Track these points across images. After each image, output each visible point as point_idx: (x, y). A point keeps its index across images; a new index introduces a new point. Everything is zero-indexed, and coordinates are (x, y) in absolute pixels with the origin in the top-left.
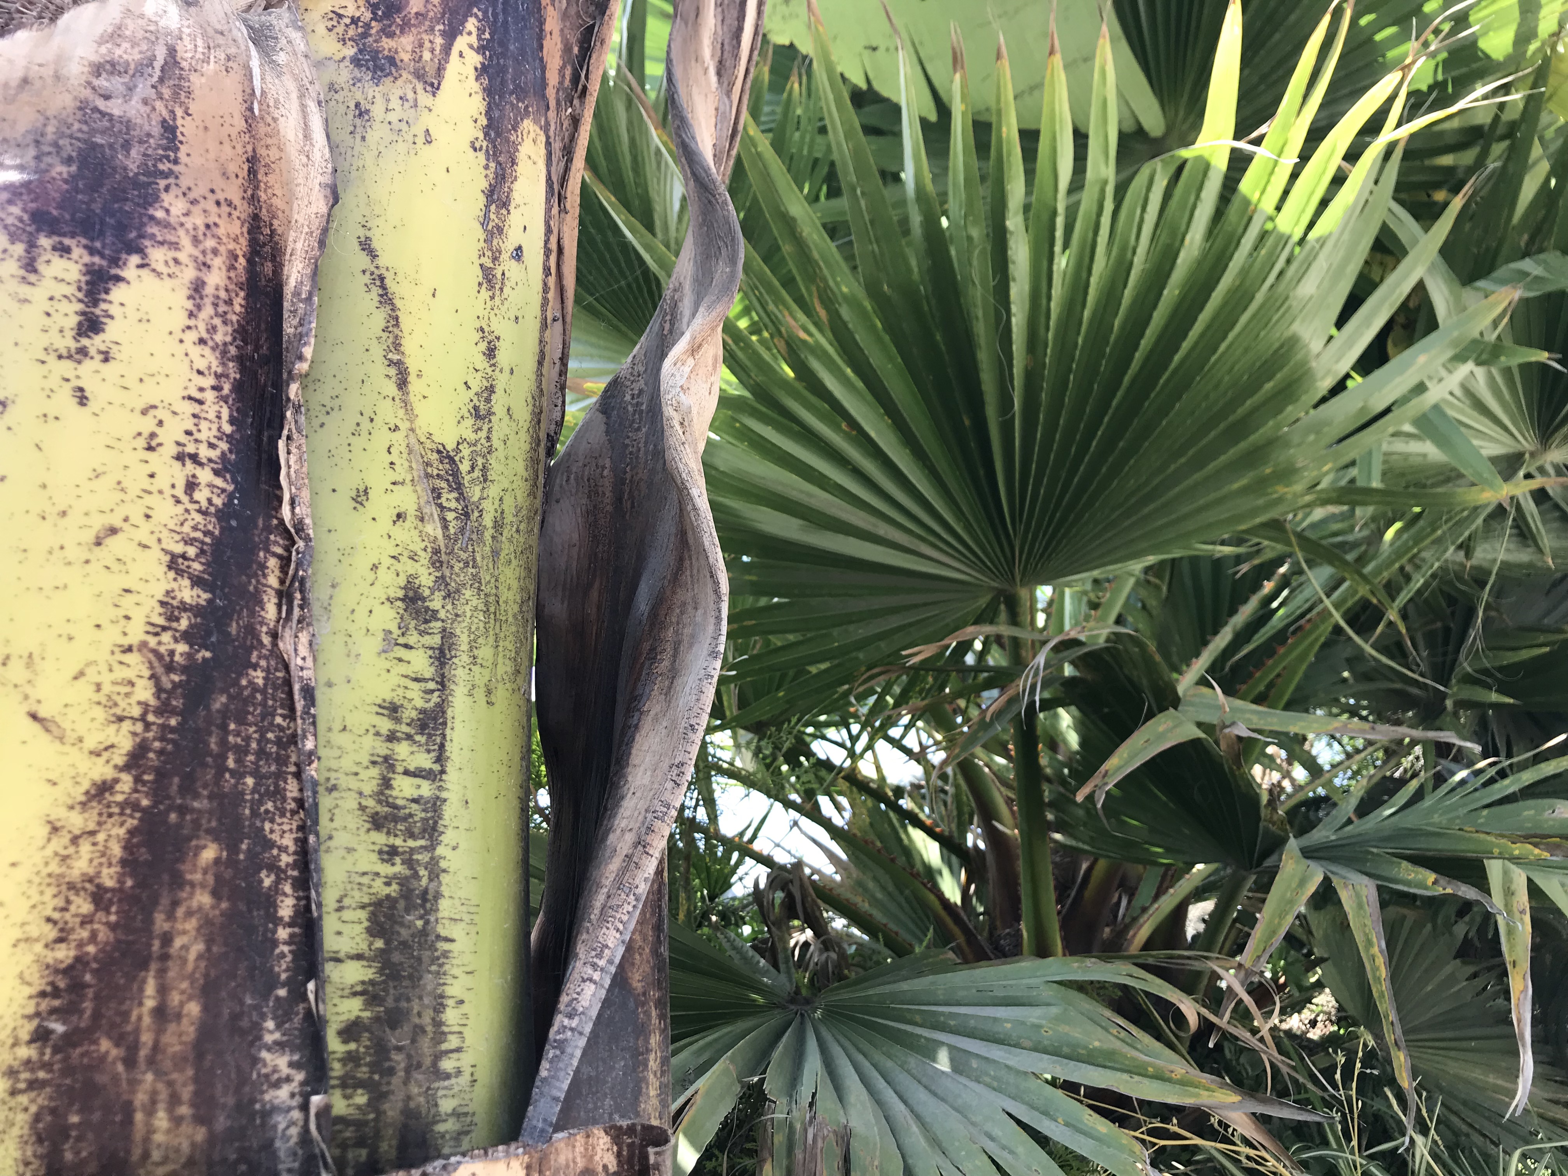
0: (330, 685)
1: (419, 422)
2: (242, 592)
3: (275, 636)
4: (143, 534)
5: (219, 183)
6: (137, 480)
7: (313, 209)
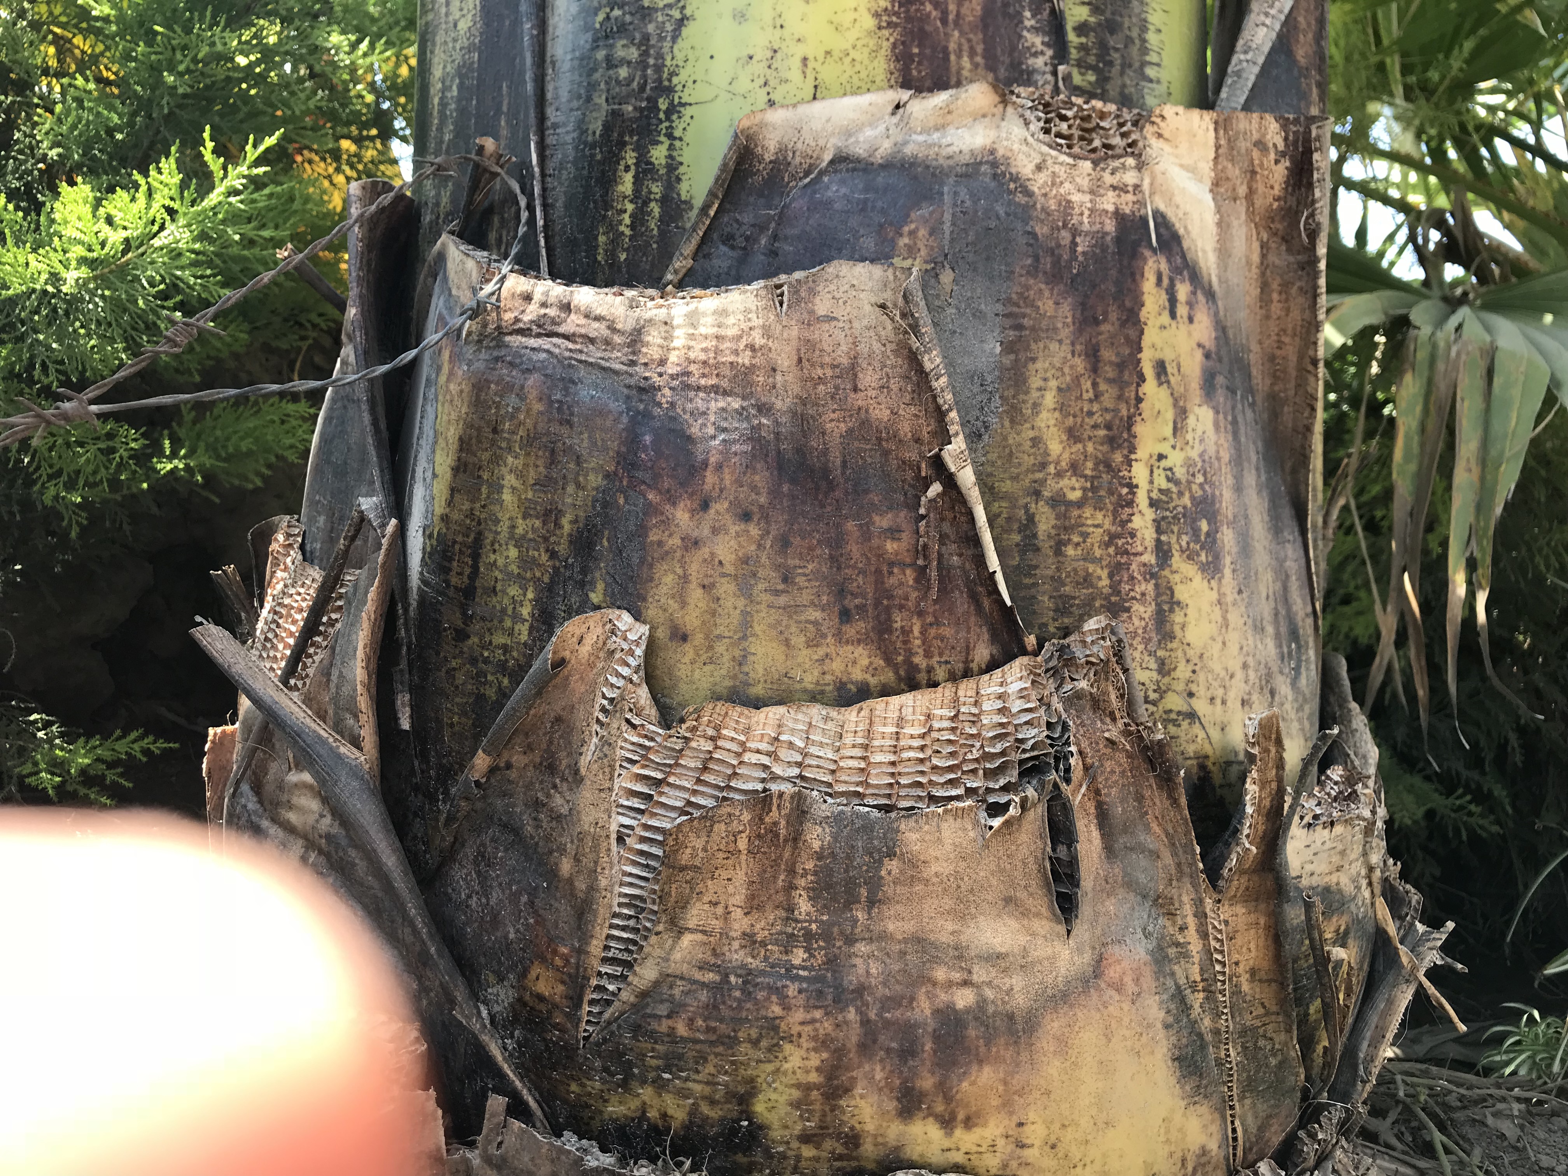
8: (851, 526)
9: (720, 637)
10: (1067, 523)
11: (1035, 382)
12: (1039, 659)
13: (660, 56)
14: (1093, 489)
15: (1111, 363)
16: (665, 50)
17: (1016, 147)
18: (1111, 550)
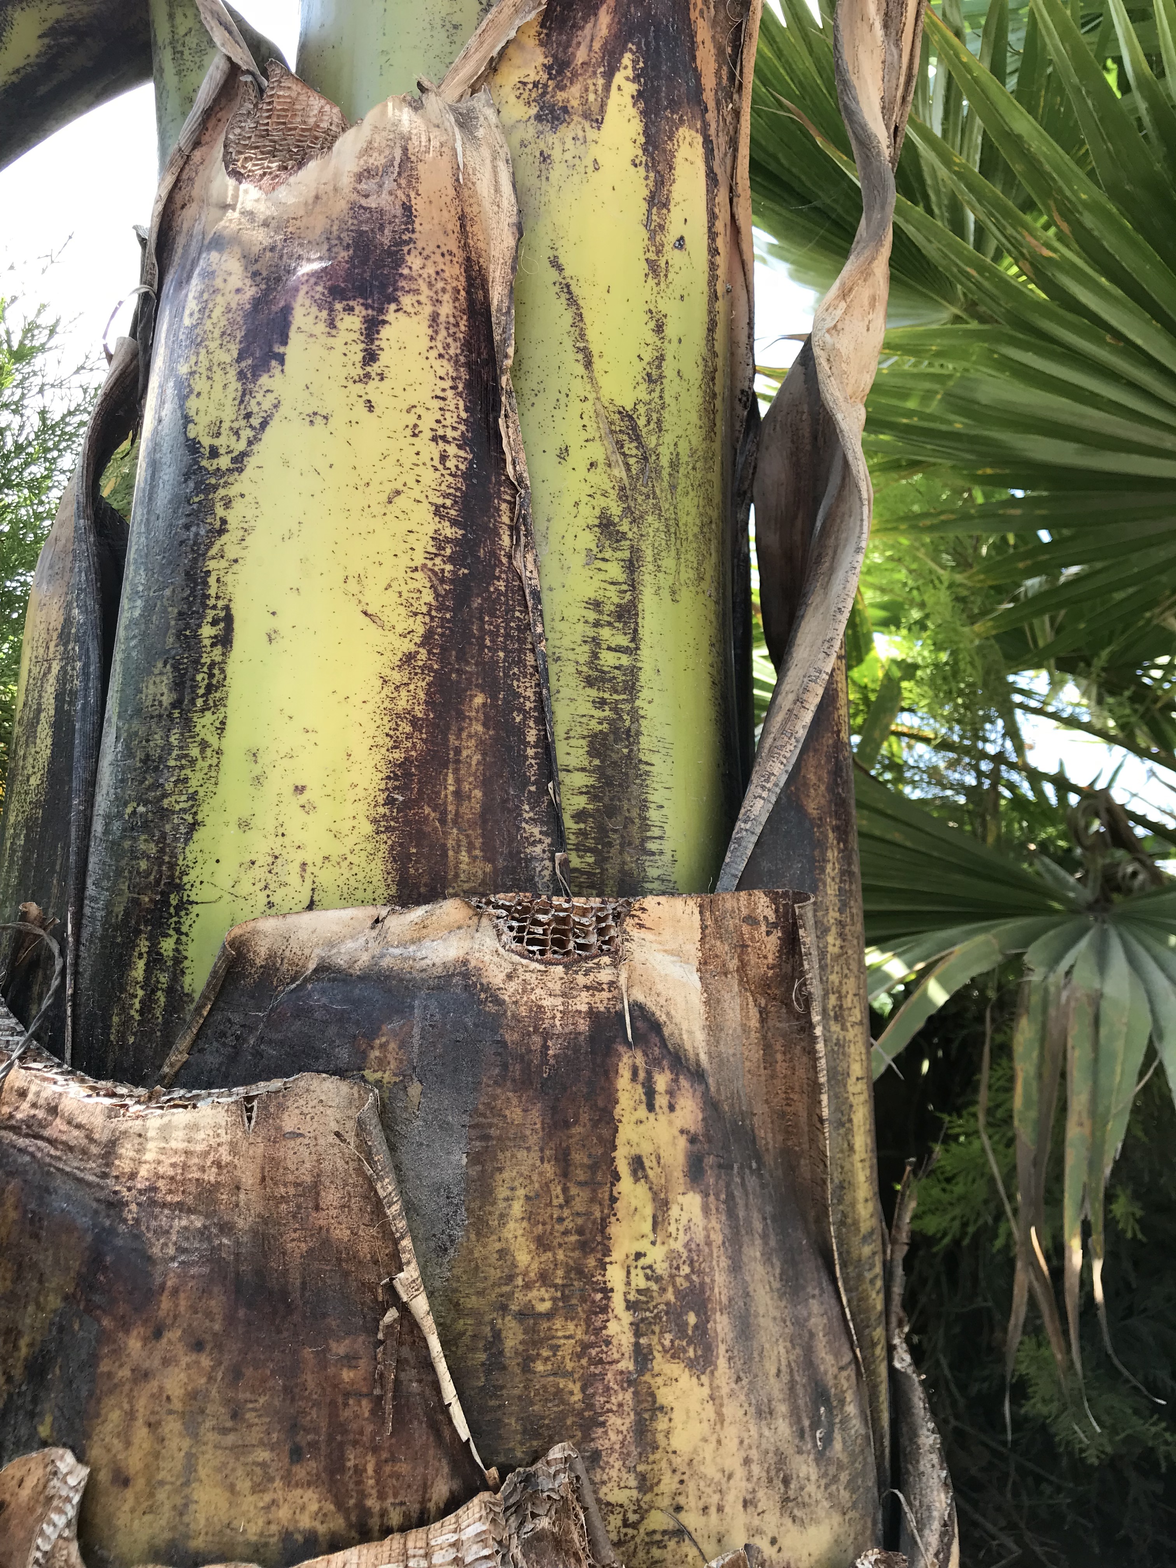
0: (551, 589)
1: (602, 392)
2: (486, 529)
3: (510, 557)
4: (416, 494)
5: (442, 240)
6: (409, 458)
7: (505, 244)
8: (308, 1353)
9: (162, 1483)
10: (536, 1337)
11: (502, 1192)
12: (499, 1496)
13: (174, 856)
14: (564, 1298)
15: (582, 1165)
16: (179, 850)
17: (487, 958)
18: (584, 1362)
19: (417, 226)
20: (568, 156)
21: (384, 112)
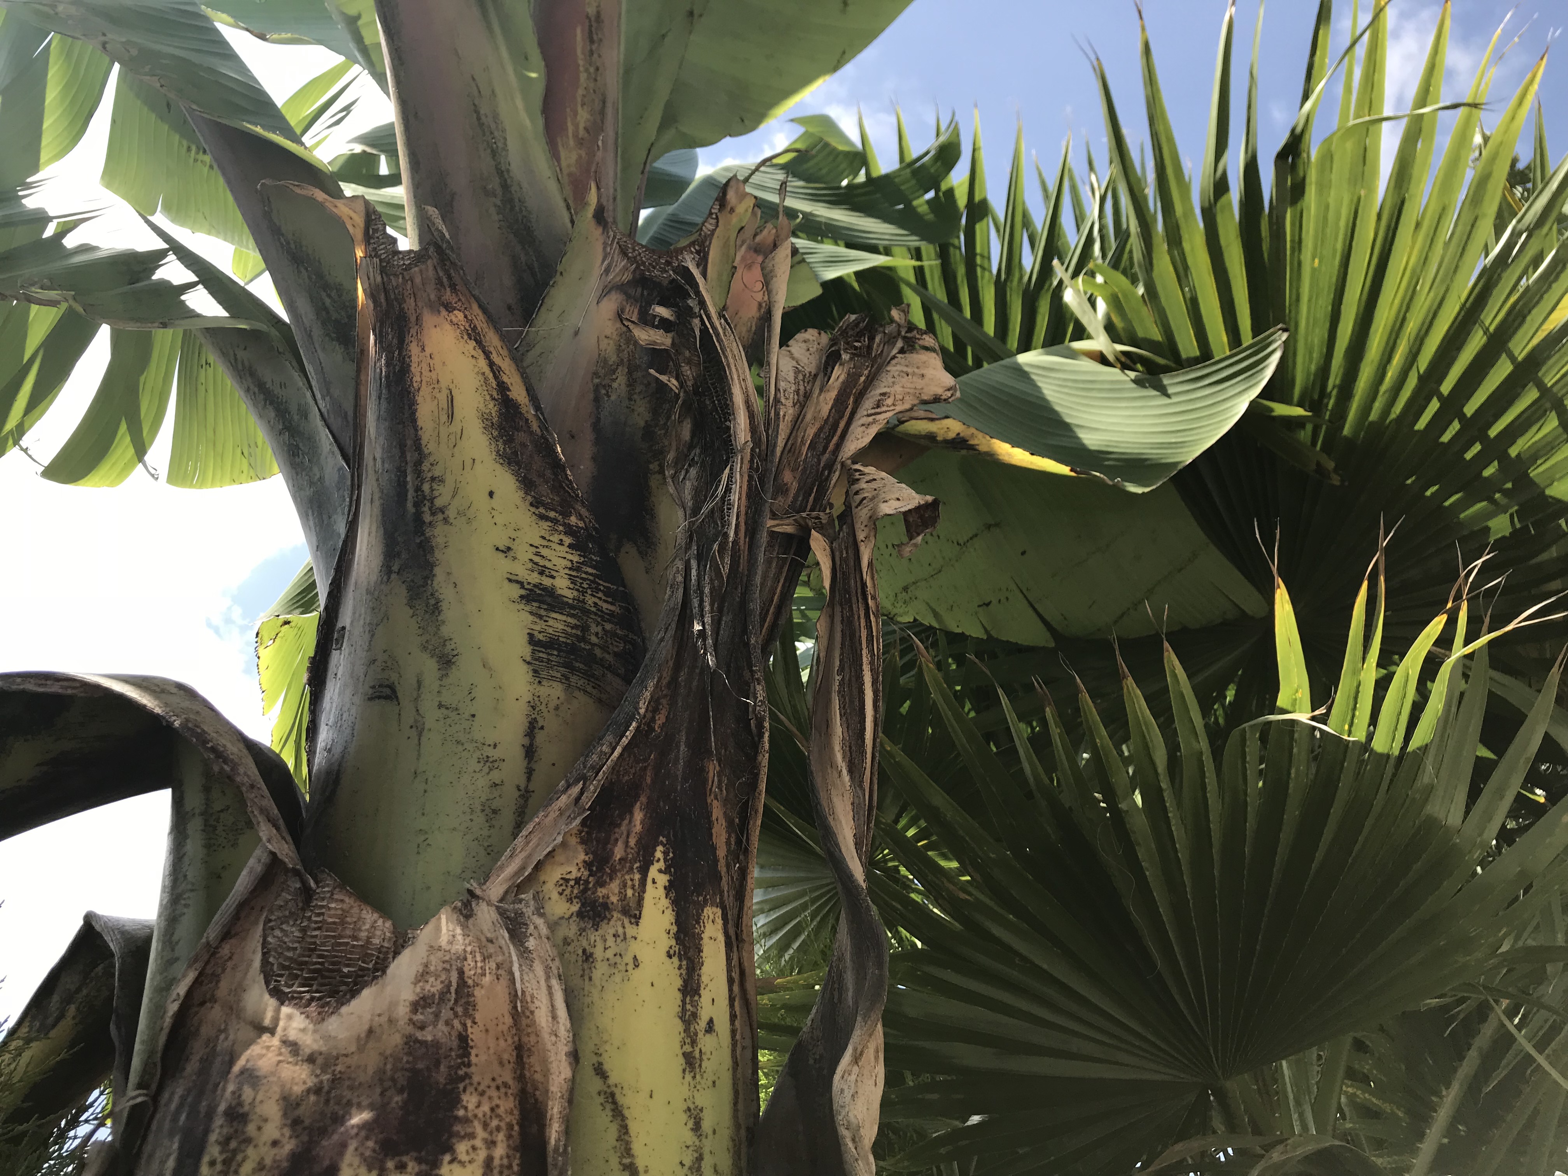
5: (497, 1071)
7: (563, 1076)
19: (473, 1059)
20: (609, 954)
21: (438, 929)
